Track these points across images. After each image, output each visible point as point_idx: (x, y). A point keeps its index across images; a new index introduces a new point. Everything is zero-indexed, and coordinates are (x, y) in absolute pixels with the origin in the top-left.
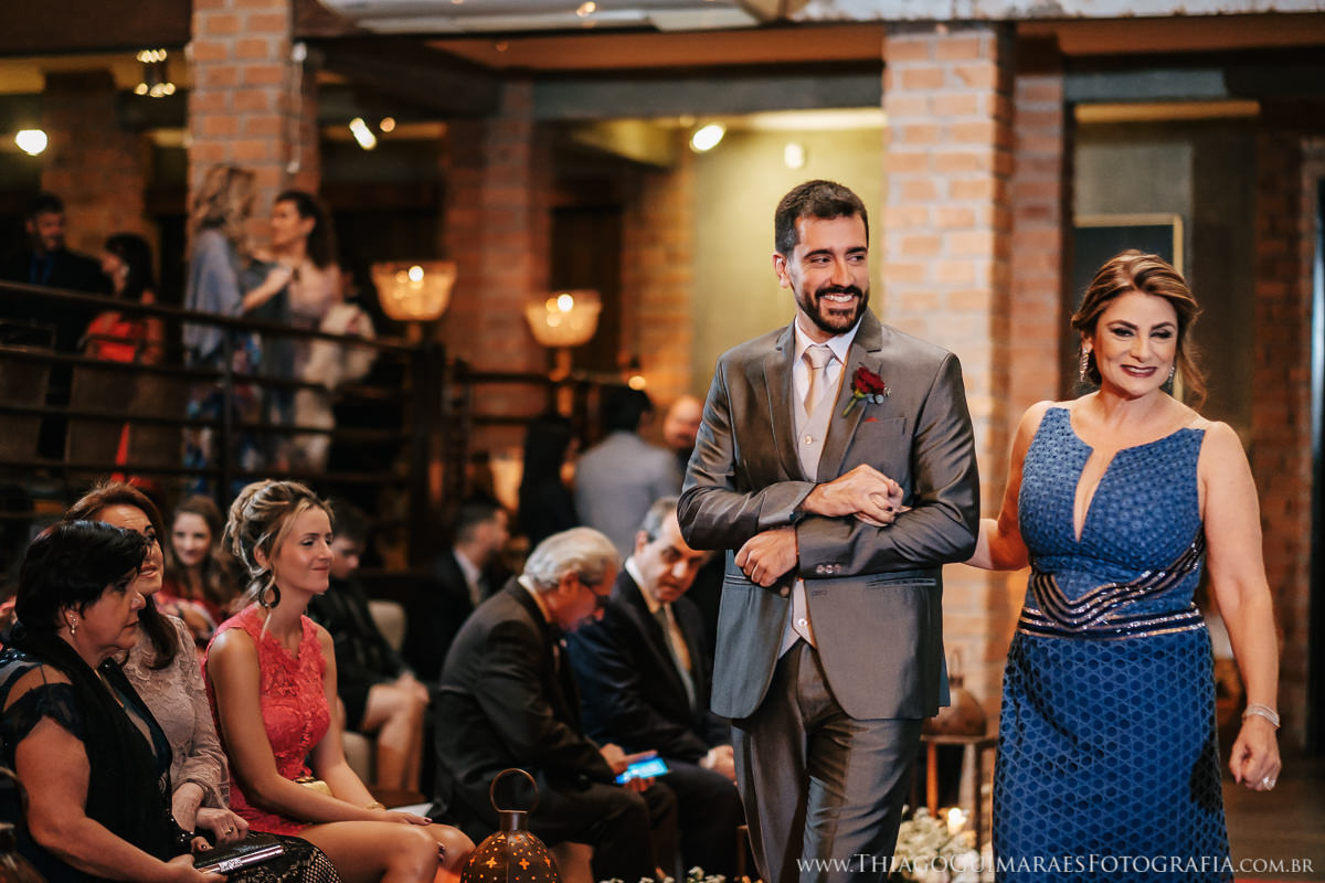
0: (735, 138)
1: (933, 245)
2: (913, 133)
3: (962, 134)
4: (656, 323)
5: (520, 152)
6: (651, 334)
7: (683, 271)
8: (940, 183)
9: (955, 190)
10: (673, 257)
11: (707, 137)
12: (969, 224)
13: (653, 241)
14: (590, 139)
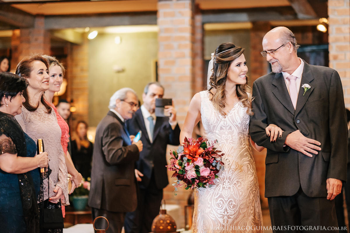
0: (101, 35)
1: (173, 63)
2: (167, 30)
3: (181, 30)
4: (78, 89)
5: (41, 39)
6: (76, 93)
7: (85, 74)
8: (175, 44)
9: (179, 47)
10: (82, 70)
11: (93, 35)
12: (183, 56)
13: (76, 65)
14: (59, 35)
